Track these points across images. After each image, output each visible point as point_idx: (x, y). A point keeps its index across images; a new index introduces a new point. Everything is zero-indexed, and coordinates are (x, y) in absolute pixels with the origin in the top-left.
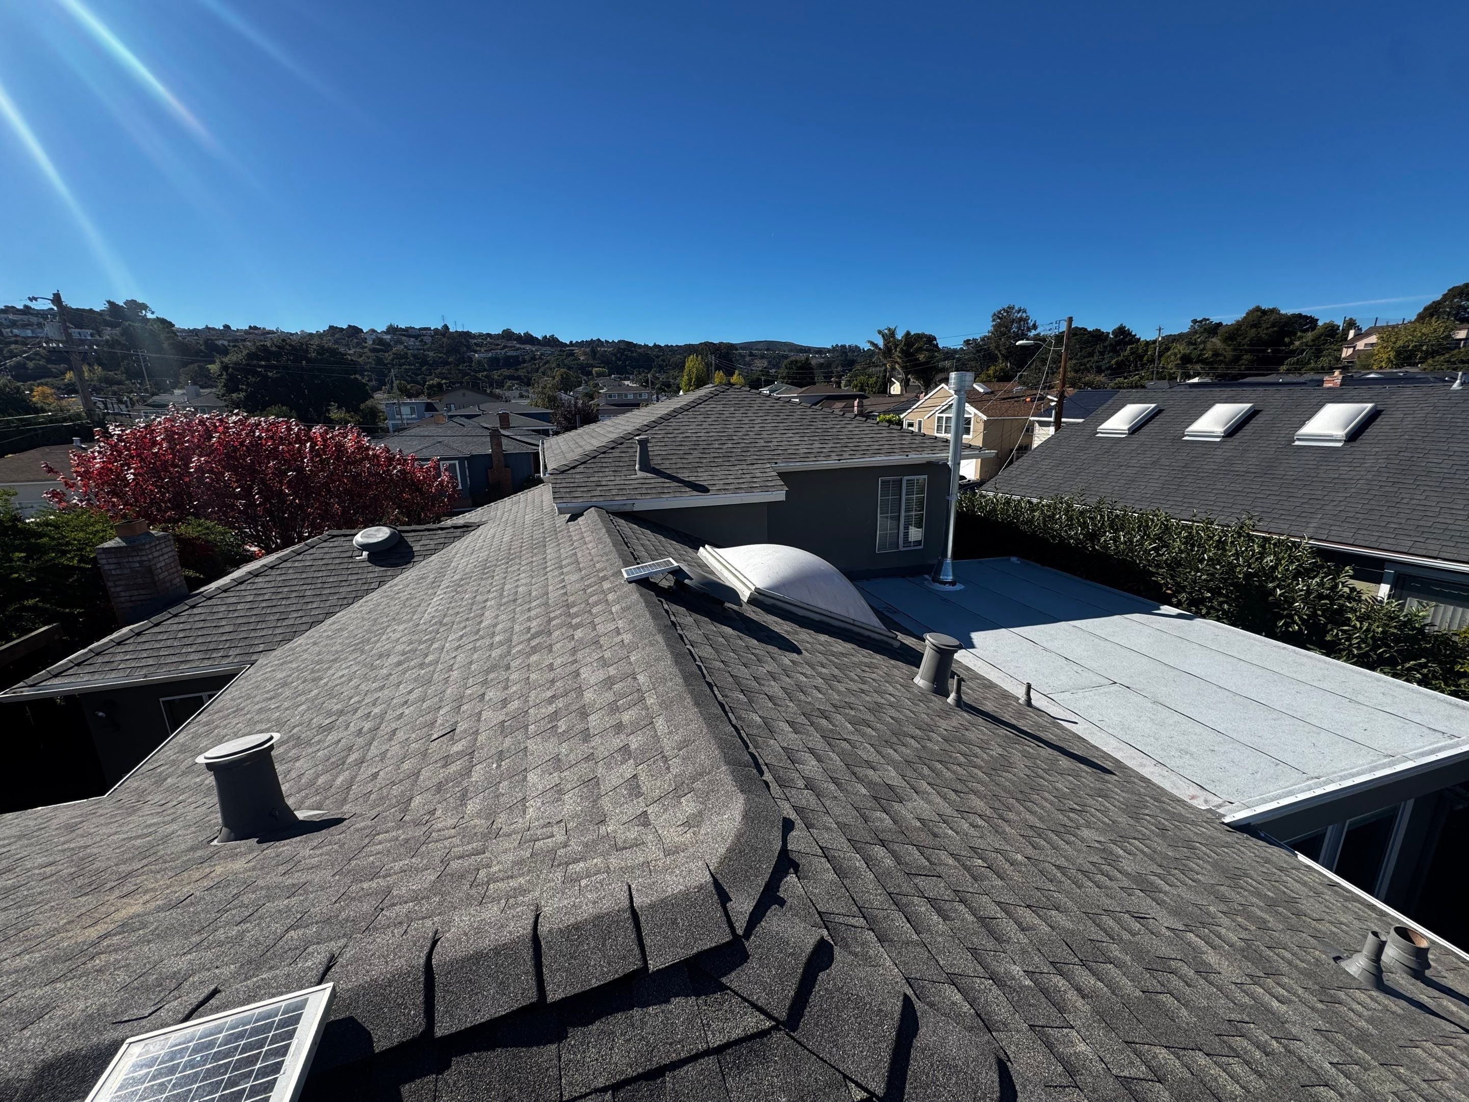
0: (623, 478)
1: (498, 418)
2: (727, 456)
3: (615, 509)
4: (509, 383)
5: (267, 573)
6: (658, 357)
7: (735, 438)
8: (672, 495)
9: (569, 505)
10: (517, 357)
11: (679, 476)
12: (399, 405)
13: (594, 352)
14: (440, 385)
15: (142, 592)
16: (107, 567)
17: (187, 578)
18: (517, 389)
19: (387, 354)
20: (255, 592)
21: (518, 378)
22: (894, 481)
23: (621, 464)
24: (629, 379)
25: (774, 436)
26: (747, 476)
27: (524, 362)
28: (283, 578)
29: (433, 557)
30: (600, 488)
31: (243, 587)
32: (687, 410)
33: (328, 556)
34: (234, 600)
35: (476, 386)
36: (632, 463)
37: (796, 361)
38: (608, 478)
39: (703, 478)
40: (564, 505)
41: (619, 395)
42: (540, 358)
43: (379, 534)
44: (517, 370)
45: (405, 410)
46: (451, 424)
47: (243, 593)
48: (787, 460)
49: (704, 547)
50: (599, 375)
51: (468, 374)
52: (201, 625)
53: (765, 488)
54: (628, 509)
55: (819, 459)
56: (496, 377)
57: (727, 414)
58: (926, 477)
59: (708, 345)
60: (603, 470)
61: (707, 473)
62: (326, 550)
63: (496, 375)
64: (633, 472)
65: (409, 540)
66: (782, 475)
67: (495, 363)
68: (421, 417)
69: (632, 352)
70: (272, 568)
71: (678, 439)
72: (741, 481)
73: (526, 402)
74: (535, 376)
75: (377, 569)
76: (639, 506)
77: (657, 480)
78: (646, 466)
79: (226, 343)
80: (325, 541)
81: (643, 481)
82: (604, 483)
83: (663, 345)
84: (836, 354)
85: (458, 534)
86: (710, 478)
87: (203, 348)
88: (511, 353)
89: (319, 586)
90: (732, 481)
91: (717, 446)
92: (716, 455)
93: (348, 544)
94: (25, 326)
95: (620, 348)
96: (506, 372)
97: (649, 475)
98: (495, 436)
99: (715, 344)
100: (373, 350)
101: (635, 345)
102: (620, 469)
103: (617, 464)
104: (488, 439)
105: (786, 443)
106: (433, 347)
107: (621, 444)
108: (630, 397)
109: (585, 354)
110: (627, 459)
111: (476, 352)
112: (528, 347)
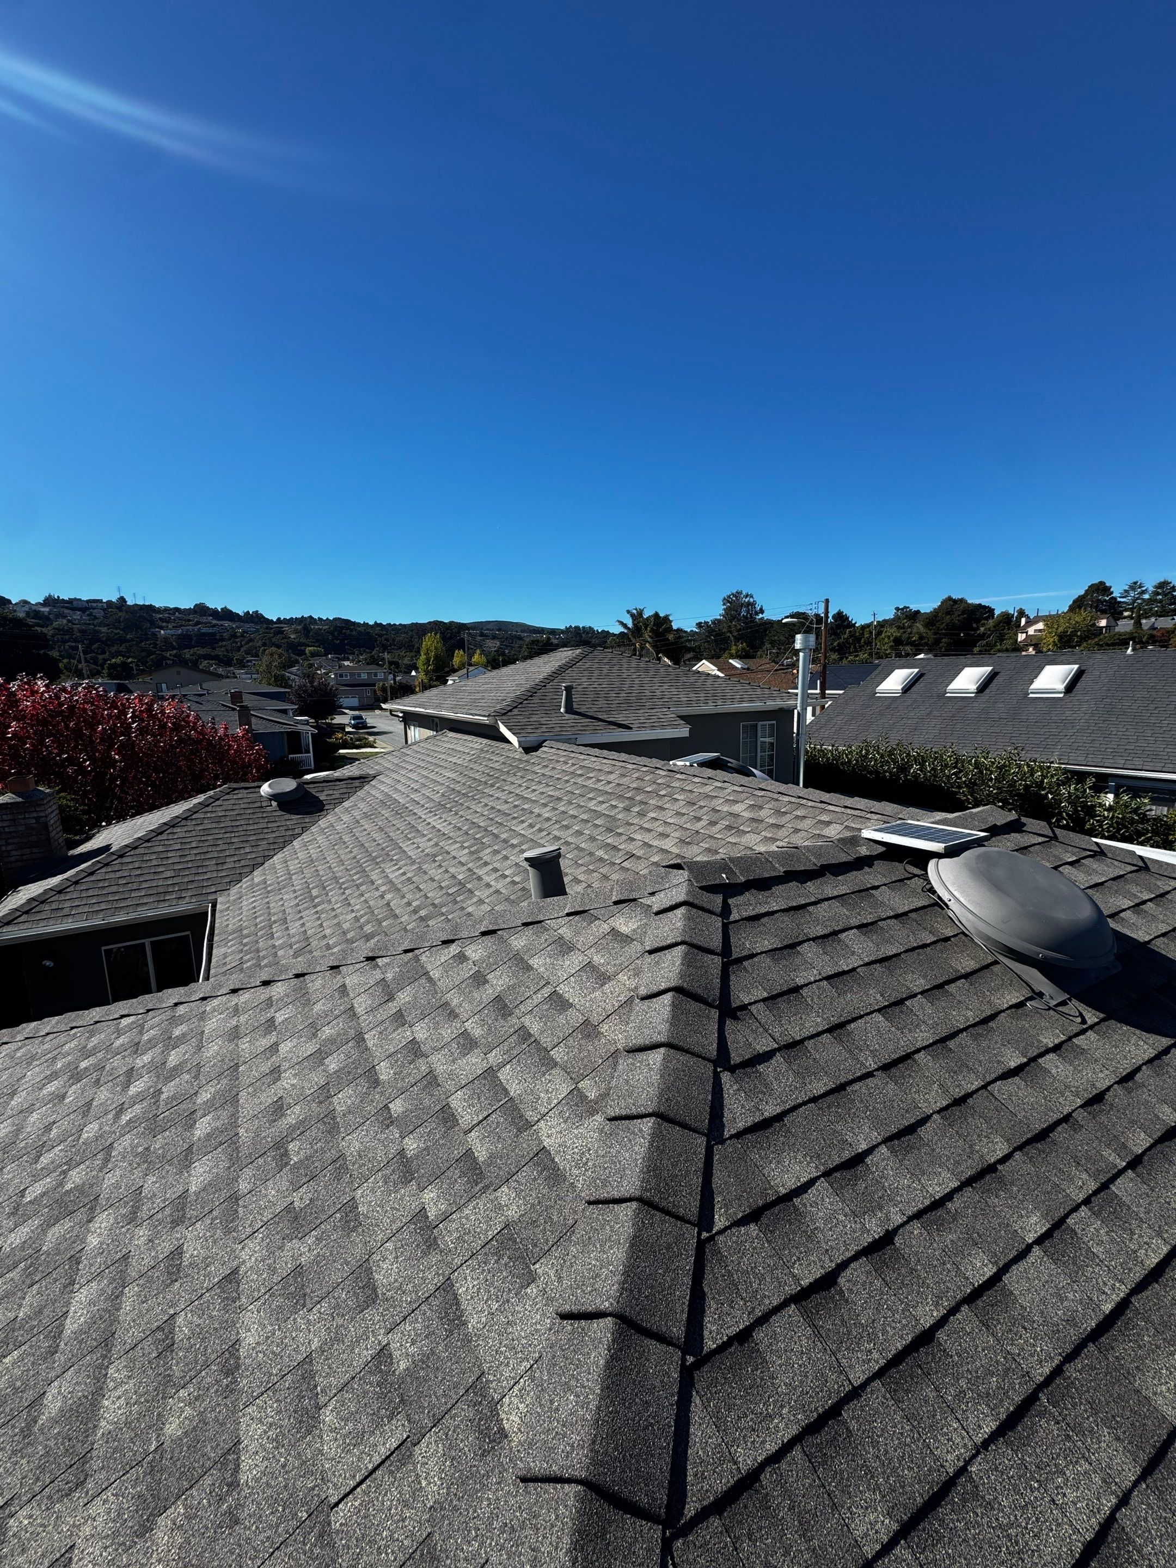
1: (230, 697)
5: (182, 823)
6: (380, 636)
10: (214, 634)
13: (306, 629)
14: (125, 665)
24: (348, 659)
27: (223, 639)
41: (352, 675)
42: (242, 636)
44: (214, 649)
50: (313, 655)
51: (153, 653)
59: (437, 624)
63: (187, 654)
67: (187, 640)
69: (351, 631)
70: (185, 819)
74: (237, 656)
83: (384, 624)
84: (570, 634)
88: (205, 630)
95: (336, 626)
96: (202, 651)
98: (244, 715)
99: (443, 623)
101: (352, 624)
108: (364, 676)
109: (295, 631)
111: (162, 628)
112: (227, 624)
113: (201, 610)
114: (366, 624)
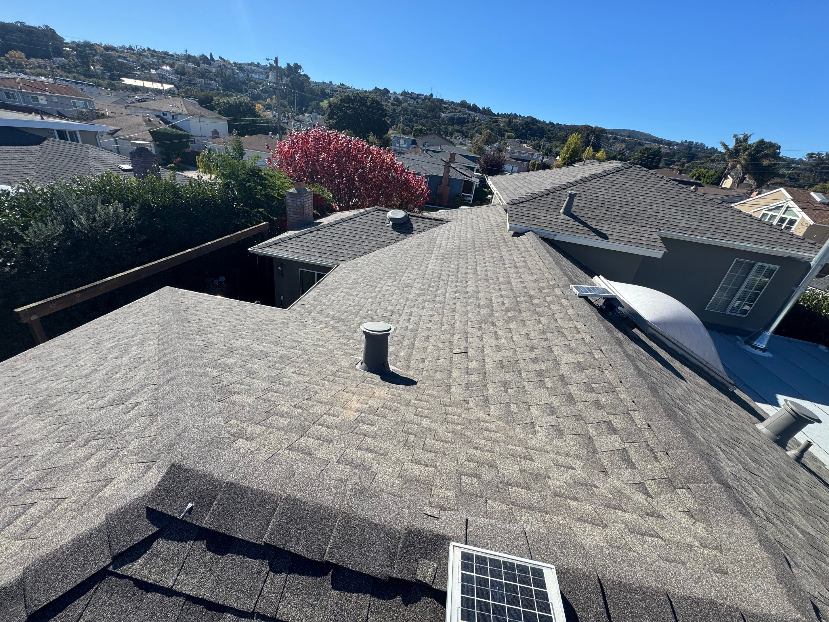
0: (552, 216)
1: (449, 155)
2: (624, 216)
3: (544, 235)
4: (456, 134)
5: (348, 221)
6: (549, 131)
7: (631, 204)
8: (582, 235)
9: (517, 226)
10: (465, 119)
11: (589, 223)
12: (400, 138)
13: (510, 122)
14: (421, 130)
15: (298, 216)
16: (288, 201)
17: (314, 214)
18: (459, 139)
19: (398, 107)
20: (342, 230)
21: (461, 132)
22: (747, 263)
23: (551, 206)
24: (526, 143)
25: (661, 209)
26: (637, 234)
27: (468, 122)
28: (354, 226)
29: (422, 234)
30: (537, 220)
31: (338, 226)
32: (599, 177)
33: (374, 220)
34: (334, 231)
35: (438, 133)
36: (558, 207)
37: (650, 149)
38: (543, 214)
39: (605, 229)
40: (514, 226)
41: (520, 153)
42: (478, 121)
43: (399, 214)
44: (462, 127)
45: (402, 142)
46: (426, 155)
47: (338, 229)
48: (670, 229)
49: (598, 276)
50: (509, 137)
51: (436, 126)
52: (320, 240)
53: (649, 246)
54: (551, 237)
55: (696, 234)
56: (450, 129)
57: (628, 185)
58: (778, 267)
59: (587, 127)
60: (540, 208)
61: (608, 226)
62: (374, 216)
63: (450, 128)
64: (558, 214)
65: (412, 221)
66: (664, 240)
67: (452, 121)
68: (408, 147)
69: (534, 125)
70: (350, 219)
71: (591, 197)
72: (632, 237)
73: (465, 148)
74: (471, 133)
75: (396, 233)
76: (559, 238)
77: (574, 223)
78: (568, 212)
79: (329, 91)
80: (374, 211)
81: (565, 221)
82: (539, 217)
83: (555, 123)
84: (682, 147)
85: (436, 224)
86: (609, 229)
87: (319, 92)
88: (462, 116)
89: (369, 234)
90: (625, 235)
91: (617, 208)
92: (616, 214)
93: (384, 215)
94: (257, 73)
95: (527, 122)
96: (456, 127)
97: (569, 218)
98: (448, 166)
99: (592, 127)
100: (393, 104)
101: (537, 121)
102: (550, 210)
103: (549, 206)
104: (443, 167)
105: (670, 216)
106: (422, 106)
107: (553, 193)
108: (526, 155)
109: (504, 122)
110: (555, 204)
111: (443, 112)
112: (472, 113)
113: (463, 104)
114: (544, 122)
